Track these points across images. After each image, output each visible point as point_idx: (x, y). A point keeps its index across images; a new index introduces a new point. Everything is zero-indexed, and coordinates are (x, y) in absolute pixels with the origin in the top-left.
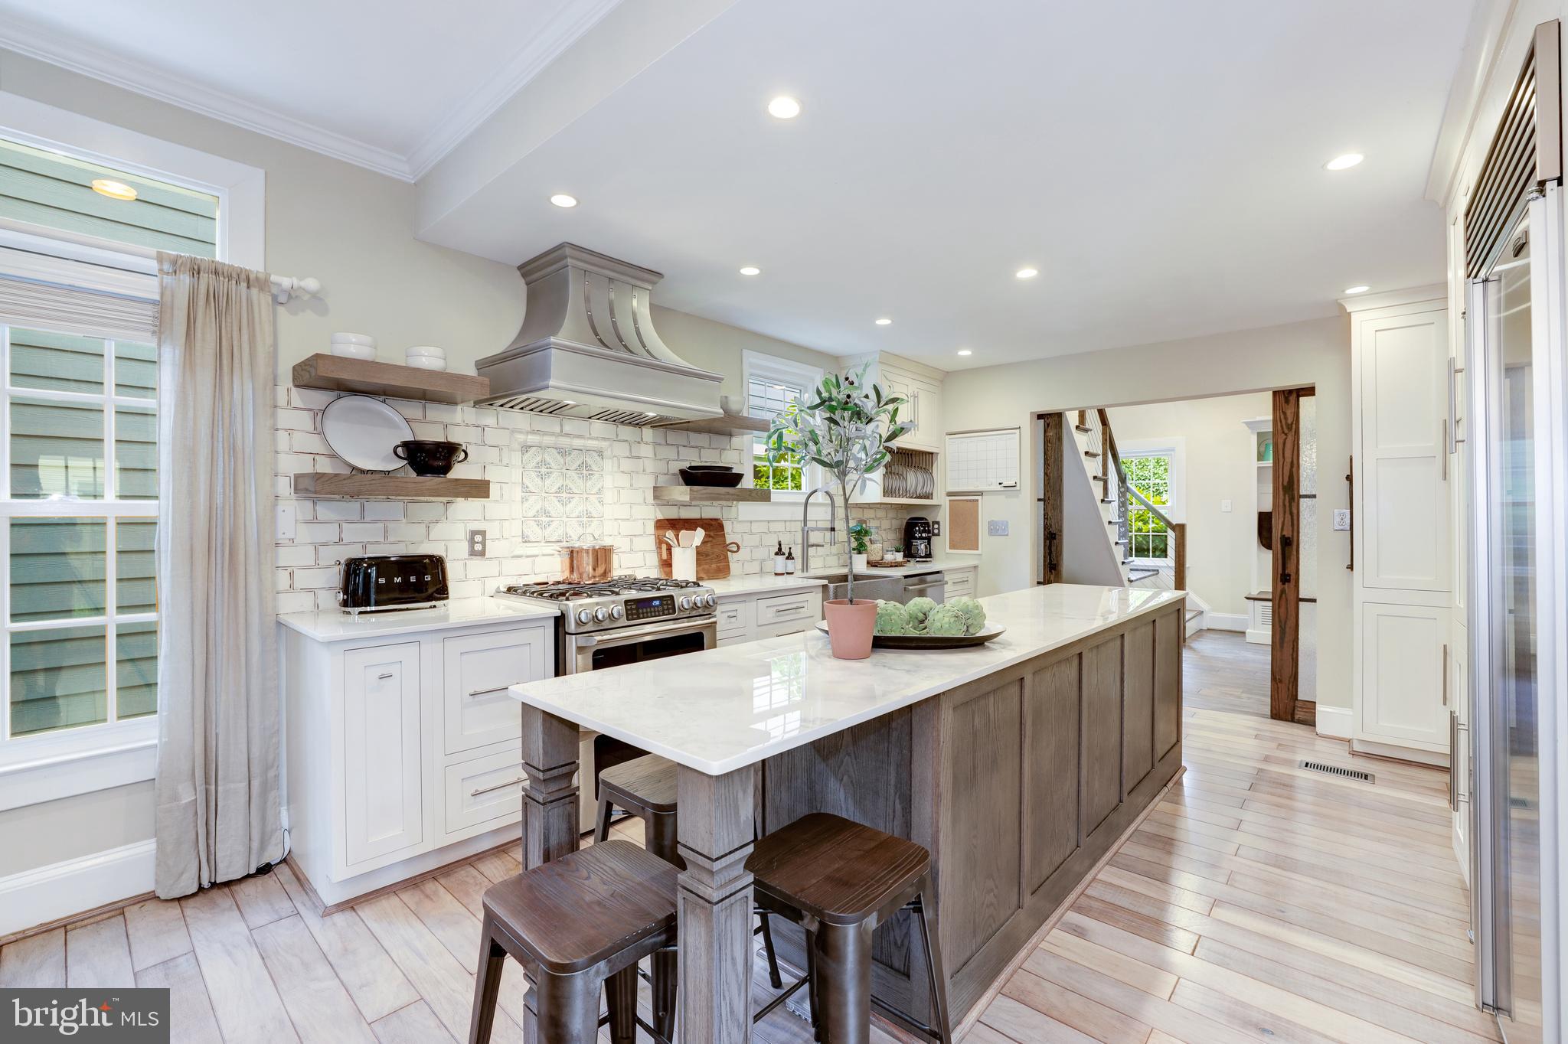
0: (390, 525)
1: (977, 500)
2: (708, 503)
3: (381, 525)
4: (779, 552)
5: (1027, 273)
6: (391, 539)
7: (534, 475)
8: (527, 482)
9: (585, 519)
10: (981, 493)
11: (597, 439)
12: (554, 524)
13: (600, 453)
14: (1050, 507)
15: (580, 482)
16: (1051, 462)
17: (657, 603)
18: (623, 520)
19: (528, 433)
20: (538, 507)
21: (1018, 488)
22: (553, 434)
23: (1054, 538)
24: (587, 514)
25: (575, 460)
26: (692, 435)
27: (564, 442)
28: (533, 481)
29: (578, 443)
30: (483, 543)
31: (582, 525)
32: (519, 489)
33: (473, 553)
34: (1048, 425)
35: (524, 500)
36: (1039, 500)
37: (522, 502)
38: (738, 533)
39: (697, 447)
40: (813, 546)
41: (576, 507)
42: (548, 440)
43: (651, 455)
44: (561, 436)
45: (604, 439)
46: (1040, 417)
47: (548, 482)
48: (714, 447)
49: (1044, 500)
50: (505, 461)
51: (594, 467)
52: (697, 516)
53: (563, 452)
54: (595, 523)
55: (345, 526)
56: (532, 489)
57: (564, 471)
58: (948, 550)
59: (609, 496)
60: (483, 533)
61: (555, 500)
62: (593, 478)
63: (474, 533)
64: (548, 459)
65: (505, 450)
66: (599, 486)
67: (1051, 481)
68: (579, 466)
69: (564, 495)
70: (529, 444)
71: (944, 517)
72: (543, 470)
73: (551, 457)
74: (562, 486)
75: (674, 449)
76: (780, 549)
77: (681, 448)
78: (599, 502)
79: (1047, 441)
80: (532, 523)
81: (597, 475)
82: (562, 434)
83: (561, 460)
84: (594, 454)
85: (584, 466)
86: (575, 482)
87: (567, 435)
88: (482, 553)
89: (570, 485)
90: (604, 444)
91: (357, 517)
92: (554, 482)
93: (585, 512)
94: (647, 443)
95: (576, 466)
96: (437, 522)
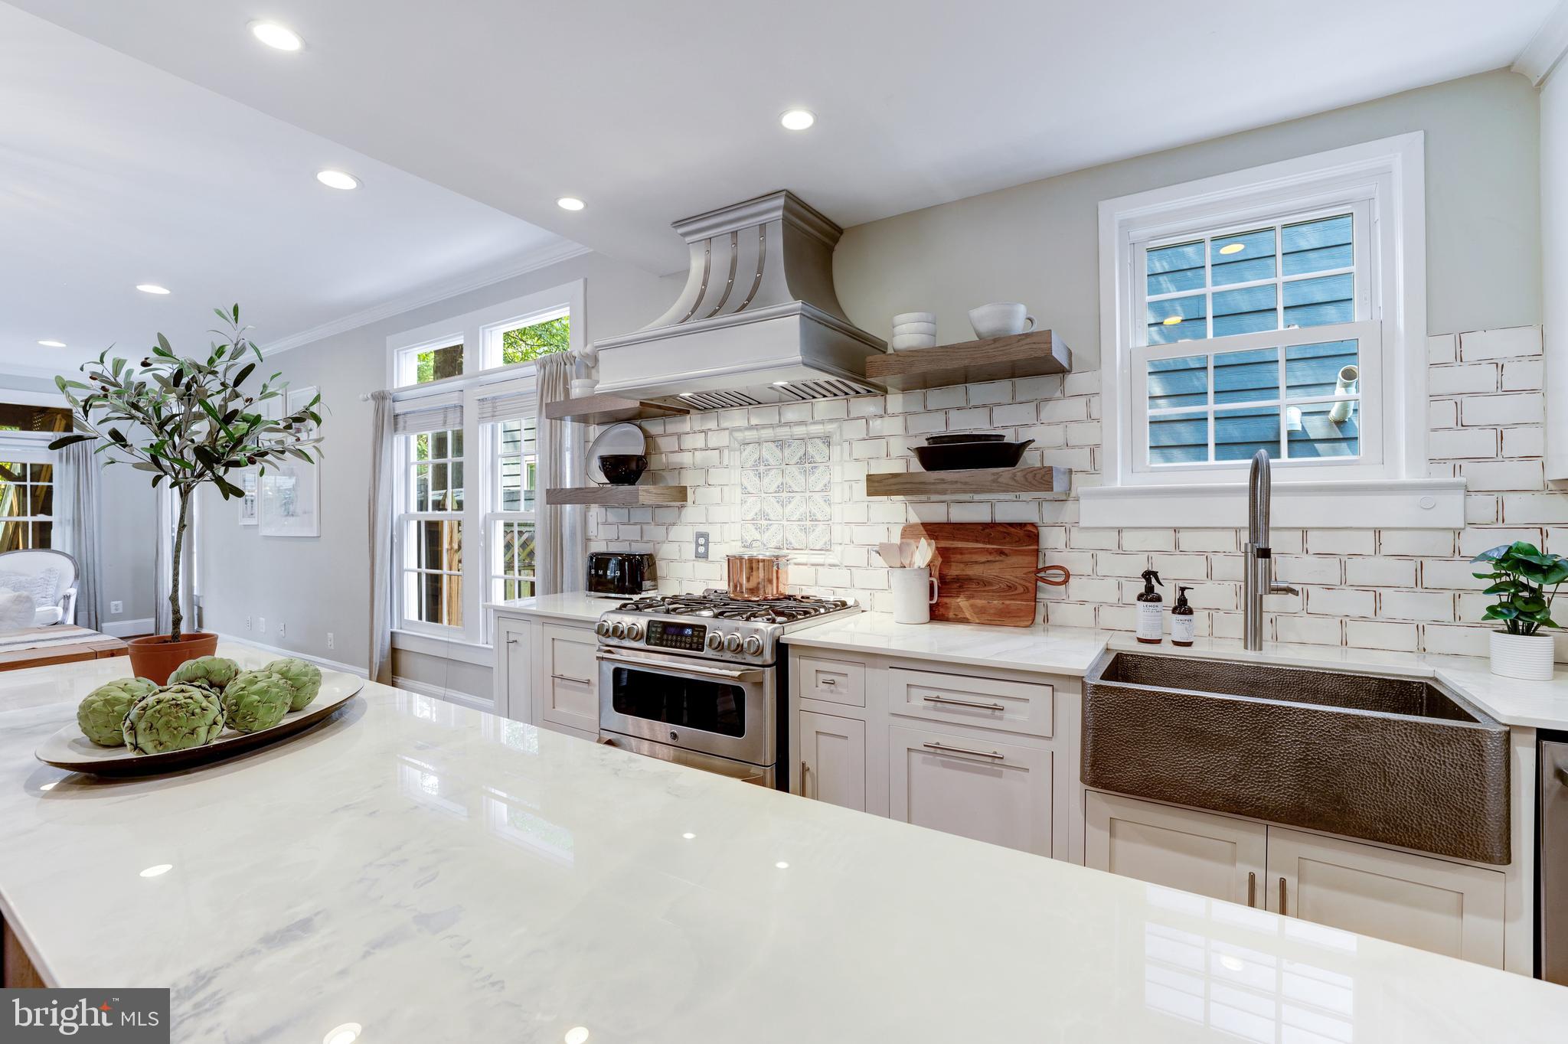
0: (645, 527)
2: (1011, 496)
3: (639, 527)
4: (1149, 595)
6: (645, 539)
7: (751, 474)
8: (745, 483)
9: (808, 523)
11: (822, 422)
12: (773, 529)
13: (827, 440)
15: (801, 478)
17: (689, 631)
18: (858, 524)
19: (747, 429)
20: (757, 509)
22: (772, 426)
24: (810, 516)
25: (794, 452)
26: (974, 388)
27: (783, 432)
28: (750, 481)
29: (799, 431)
30: (706, 545)
31: (805, 530)
32: (738, 490)
33: (698, 556)
35: (743, 502)
37: (742, 504)
38: (1081, 550)
39: (984, 406)
40: (1278, 590)
41: (797, 508)
42: (767, 433)
43: (900, 430)
44: (780, 426)
45: (831, 421)
47: (766, 480)
48: (1023, 400)
50: (726, 462)
51: (818, 459)
52: (986, 518)
53: (781, 444)
54: (821, 527)
55: (620, 526)
56: (750, 489)
57: (784, 466)
59: (836, 494)
60: (705, 536)
61: (773, 500)
62: (817, 471)
63: (699, 535)
64: (766, 454)
65: (726, 452)
66: (825, 481)
68: (800, 458)
69: (785, 494)
70: (747, 441)
72: (762, 468)
73: (769, 452)
74: (782, 484)
75: (941, 416)
76: (1150, 589)
77: (953, 414)
78: (825, 501)
80: (751, 527)
81: (822, 468)
82: (780, 425)
83: (778, 453)
84: (818, 441)
85: (805, 458)
86: (795, 477)
87: (788, 424)
88: (705, 556)
89: (790, 482)
90: (831, 427)
91: (626, 520)
92: (773, 480)
93: (808, 514)
94: (893, 415)
95: (796, 459)
96: (674, 524)
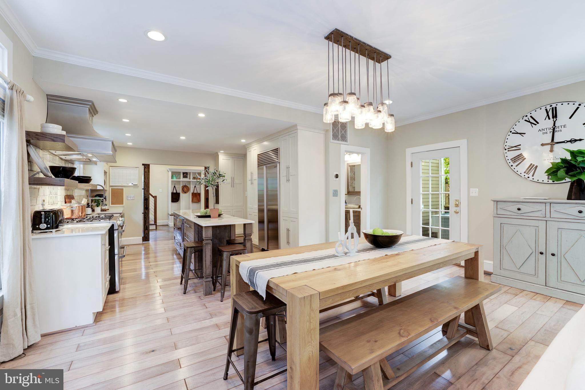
1: (123, 189)
5: (183, 138)
10: (125, 186)
12: (52, 197)
14: (145, 191)
16: (146, 178)
18: (61, 195)
21: (138, 185)
23: (147, 200)
34: (145, 167)
36: (142, 189)
46: (143, 165)
49: (144, 189)
58: (110, 205)
63: (43, 201)
67: (146, 184)
71: (108, 195)
79: (145, 172)
96: (37, 196)
